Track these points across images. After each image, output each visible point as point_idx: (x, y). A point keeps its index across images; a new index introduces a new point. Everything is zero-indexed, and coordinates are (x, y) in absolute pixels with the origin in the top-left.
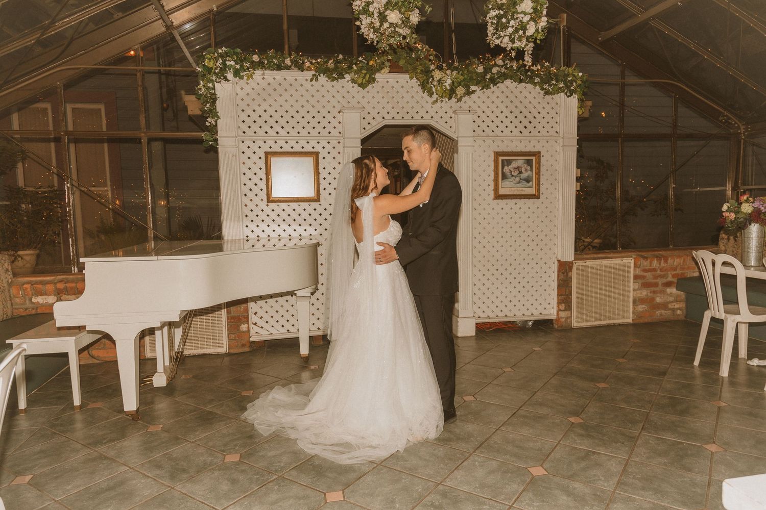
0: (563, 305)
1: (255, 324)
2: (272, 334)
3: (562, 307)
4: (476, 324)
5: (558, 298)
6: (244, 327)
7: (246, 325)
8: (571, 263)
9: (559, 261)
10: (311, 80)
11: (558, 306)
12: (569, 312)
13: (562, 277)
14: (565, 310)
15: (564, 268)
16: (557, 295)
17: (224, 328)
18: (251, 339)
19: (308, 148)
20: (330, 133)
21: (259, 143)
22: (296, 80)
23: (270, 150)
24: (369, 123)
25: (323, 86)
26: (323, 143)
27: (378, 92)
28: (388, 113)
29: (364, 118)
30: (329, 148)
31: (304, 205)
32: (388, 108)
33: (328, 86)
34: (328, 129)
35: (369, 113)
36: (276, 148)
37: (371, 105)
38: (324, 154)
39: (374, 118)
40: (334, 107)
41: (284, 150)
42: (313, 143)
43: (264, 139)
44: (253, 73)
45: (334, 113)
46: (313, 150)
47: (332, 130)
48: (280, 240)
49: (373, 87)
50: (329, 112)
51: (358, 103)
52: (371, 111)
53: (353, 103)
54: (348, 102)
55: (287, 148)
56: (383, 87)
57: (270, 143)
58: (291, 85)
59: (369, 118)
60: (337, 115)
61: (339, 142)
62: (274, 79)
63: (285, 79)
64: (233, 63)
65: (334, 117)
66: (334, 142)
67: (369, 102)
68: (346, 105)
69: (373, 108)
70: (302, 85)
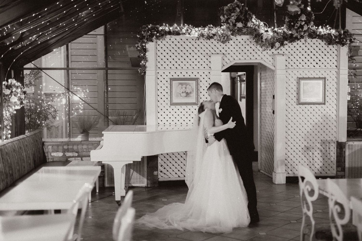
0: (340, 168)
1: (161, 172)
2: (170, 177)
3: (340, 169)
4: (287, 177)
5: (337, 163)
6: (155, 173)
7: (157, 172)
8: (345, 143)
9: (337, 142)
10: (196, 40)
11: (337, 169)
12: (344, 172)
13: (339, 151)
14: (342, 171)
15: (341, 146)
16: (336, 162)
17: (145, 173)
18: (159, 180)
19: (193, 76)
20: (204, 68)
21: (167, 73)
22: (187, 40)
23: (172, 77)
24: (226, 62)
25: (201, 42)
26: (201, 73)
27: (231, 45)
28: (237, 56)
29: (224, 59)
30: (204, 76)
31: (190, 107)
32: (237, 54)
33: (204, 42)
34: (203, 66)
35: (226, 57)
36: (175, 76)
37: (228, 52)
38: (201, 79)
39: (229, 59)
40: (207, 54)
41: (180, 77)
42: (195, 73)
43: (170, 71)
44: (166, 37)
45: (207, 57)
46: (195, 77)
47: (206, 66)
48: (176, 126)
49: (229, 42)
50: (204, 56)
51: (221, 51)
52: (228, 55)
53: (218, 51)
54: (215, 51)
55: (181, 76)
56: (234, 42)
57: (173, 73)
58: (184, 42)
59: (226, 59)
60: (208, 58)
61: (209, 73)
62: (176, 39)
63: (181, 39)
64: (155, 33)
65: (207, 59)
66: (206, 73)
67: (226, 51)
68: (214, 52)
69: (229, 54)
70: (190, 42)
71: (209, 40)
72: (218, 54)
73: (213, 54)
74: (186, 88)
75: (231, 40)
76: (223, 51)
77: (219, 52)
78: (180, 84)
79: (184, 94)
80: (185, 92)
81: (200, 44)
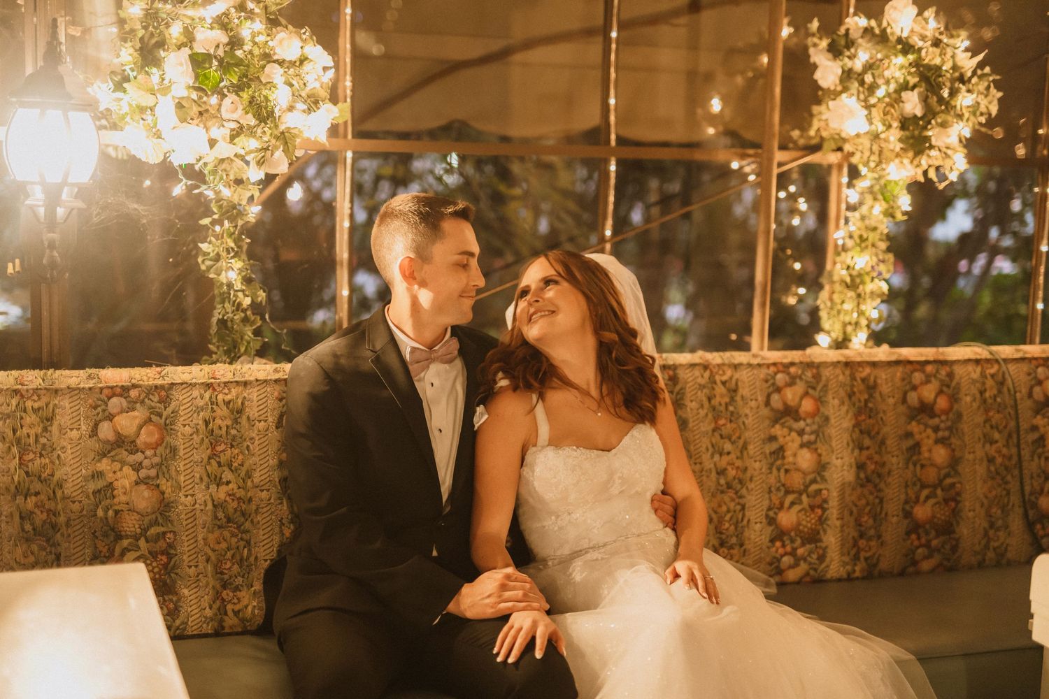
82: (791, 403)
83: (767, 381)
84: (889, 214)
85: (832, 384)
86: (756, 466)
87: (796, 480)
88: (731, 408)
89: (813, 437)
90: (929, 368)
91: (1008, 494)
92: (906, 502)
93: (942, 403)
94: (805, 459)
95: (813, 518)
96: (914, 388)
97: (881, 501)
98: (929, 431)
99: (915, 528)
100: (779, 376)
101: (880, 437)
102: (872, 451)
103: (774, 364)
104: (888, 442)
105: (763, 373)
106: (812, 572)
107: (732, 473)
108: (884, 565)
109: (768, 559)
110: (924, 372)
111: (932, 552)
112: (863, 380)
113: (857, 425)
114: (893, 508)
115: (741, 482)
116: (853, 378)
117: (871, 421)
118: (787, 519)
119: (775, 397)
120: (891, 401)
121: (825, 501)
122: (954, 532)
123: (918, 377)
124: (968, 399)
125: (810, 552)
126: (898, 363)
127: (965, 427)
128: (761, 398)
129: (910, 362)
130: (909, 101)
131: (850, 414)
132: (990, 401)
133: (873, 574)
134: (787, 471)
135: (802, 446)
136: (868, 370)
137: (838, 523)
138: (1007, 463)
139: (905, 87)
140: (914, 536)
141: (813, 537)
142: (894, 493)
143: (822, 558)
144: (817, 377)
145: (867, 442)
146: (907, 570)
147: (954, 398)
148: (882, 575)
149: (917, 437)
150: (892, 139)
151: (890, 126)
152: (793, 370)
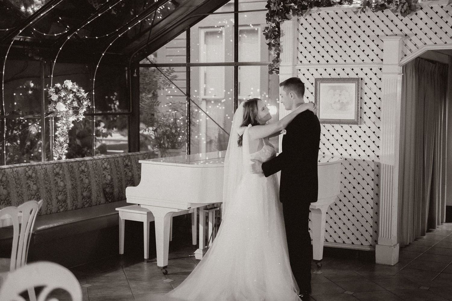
19: (352, 75)
20: (372, 60)
21: (313, 71)
22: (346, 13)
23: (320, 77)
24: (410, 50)
25: (369, 17)
26: (366, 70)
27: (421, 19)
28: (431, 39)
29: (406, 45)
30: (371, 74)
31: (346, 127)
32: (431, 34)
33: (373, 16)
34: (371, 57)
35: (411, 40)
36: (325, 75)
37: (414, 31)
38: (366, 80)
39: (415, 45)
40: (378, 36)
41: (332, 76)
42: (357, 70)
43: (317, 67)
44: (310, 10)
45: (377, 41)
46: (356, 77)
47: (375, 58)
48: (324, 157)
49: (416, 14)
50: (373, 41)
51: (401, 30)
52: (414, 38)
53: (396, 31)
54: (392, 31)
55: (334, 75)
56: (426, 13)
57: (321, 70)
58: (341, 18)
59: (410, 45)
60: (380, 43)
61: (381, 69)
62: (328, 14)
63: (337, 13)
64: (293, 4)
65: (378, 46)
66: (376, 69)
67: (411, 30)
68: (389, 33)
69: (416, 35)
70: (350, 17)
71: (383, 12)
72: (396, 35)
73: (387, 35)
74: (340, 95)
75: (421, 9)
76: (406, 31)
77: (398, 32)
78: (332, 88)
79: (338, 106)
80: (339, 101)
81: (367, 19)
82: (57, 172)
83: (52, 167)
84: (68, 128)
85: (65, 167)
86: (53, 186)
87: (61, 189)
88: (46, 174)
89: (63, 179)
90: (82, 162)
91: (100, 189)
92: (82, 192)
93: (86, 170)
94: (62, 184)
95: (64, 197)
96: (80, 167)
97: (77, 192)
98: (84, 176)
99: (84, 198)
100: (54, 166)
101: (75, 178)
102: (74, 181)
103: (53, 163)
104: (77, 179)
105: (51, 166)
106: (65, 209)
107: (48, 188)
108: (78, 207)
109: (57, 207)
110: (81, 163)
111: (87, 203)
112: (70, 166)
113: (71, 176)
114: (79, 193)
115: (50, 190)
116: (68, 165)
117: (73, 175)
118: (60, 197)
119: (54, 171)
120: (76, 170)
121: (67, 193)
122: (91, 198)
123: (81, 164)
124: (91, 168)
125: (65, 205)
126: (76, 161)
127: (91, 174)
128: (52, 171)
129: (79, 161)
130: (74, 103)
131: (69, 174)
132: (95, 168)
133: (76, 208)
134: (59, 187)
135: (61, 181)
136: (71, 164)
137: (69, 198)
138: (99, 182)
139: (73, 101)
140: (84, 199)
141: (65, 201)
142: (79, 191)
143: (67, 206)
144: (62, 166)
145: (73, 179)
146: (83, 207)
147: (88, 169)
148: (78, 209)
149: (82, 177)
150: (70, 112)
151: (70, 109)
152: (57, 164)
